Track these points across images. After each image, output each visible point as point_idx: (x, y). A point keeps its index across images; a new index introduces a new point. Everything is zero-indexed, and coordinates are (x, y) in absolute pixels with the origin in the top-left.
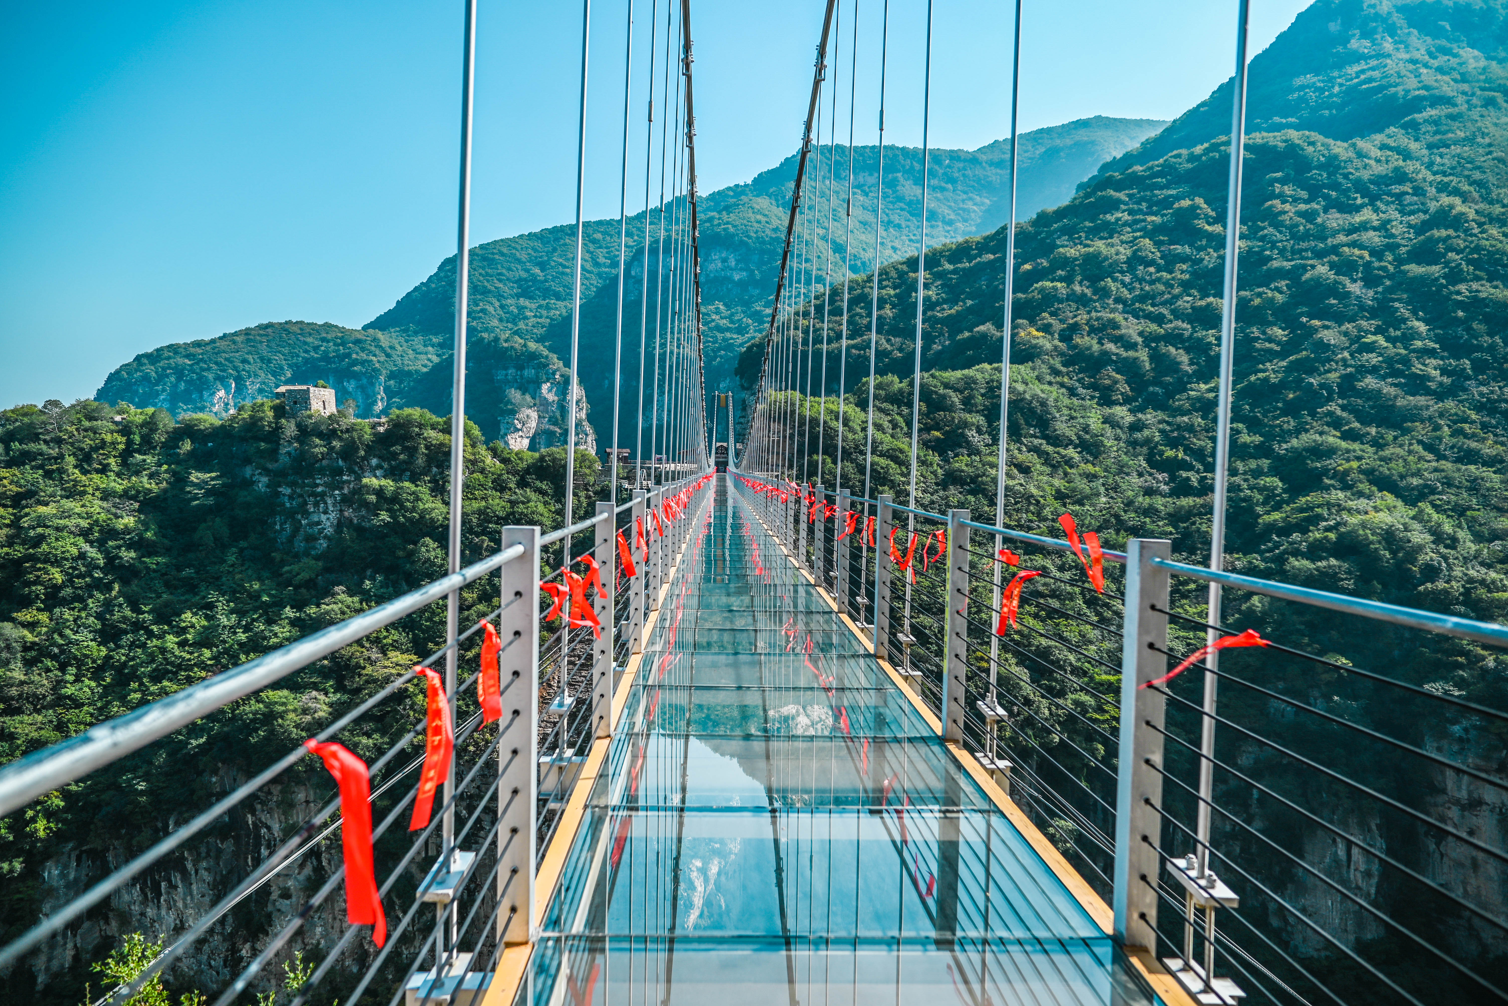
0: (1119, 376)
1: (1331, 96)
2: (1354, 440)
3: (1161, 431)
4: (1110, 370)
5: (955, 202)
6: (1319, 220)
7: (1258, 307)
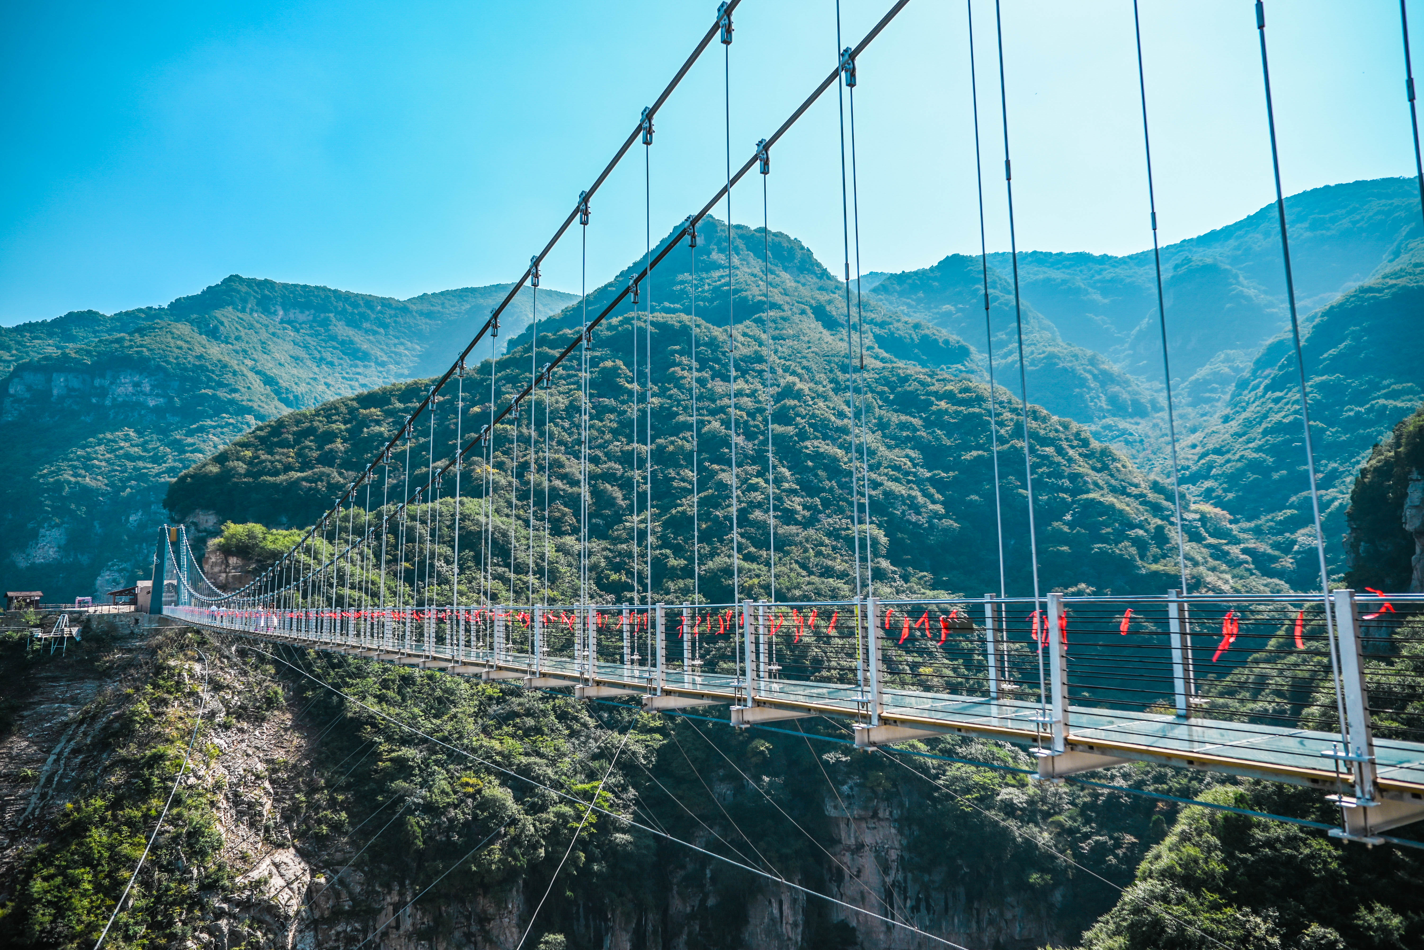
0: (567, 510)
1: (703, 291)
2: (752, 561)
3: (606, 558)
4: (559, 504)
5: (387, 345)
6: (709, 386)
7: (672, 453)
